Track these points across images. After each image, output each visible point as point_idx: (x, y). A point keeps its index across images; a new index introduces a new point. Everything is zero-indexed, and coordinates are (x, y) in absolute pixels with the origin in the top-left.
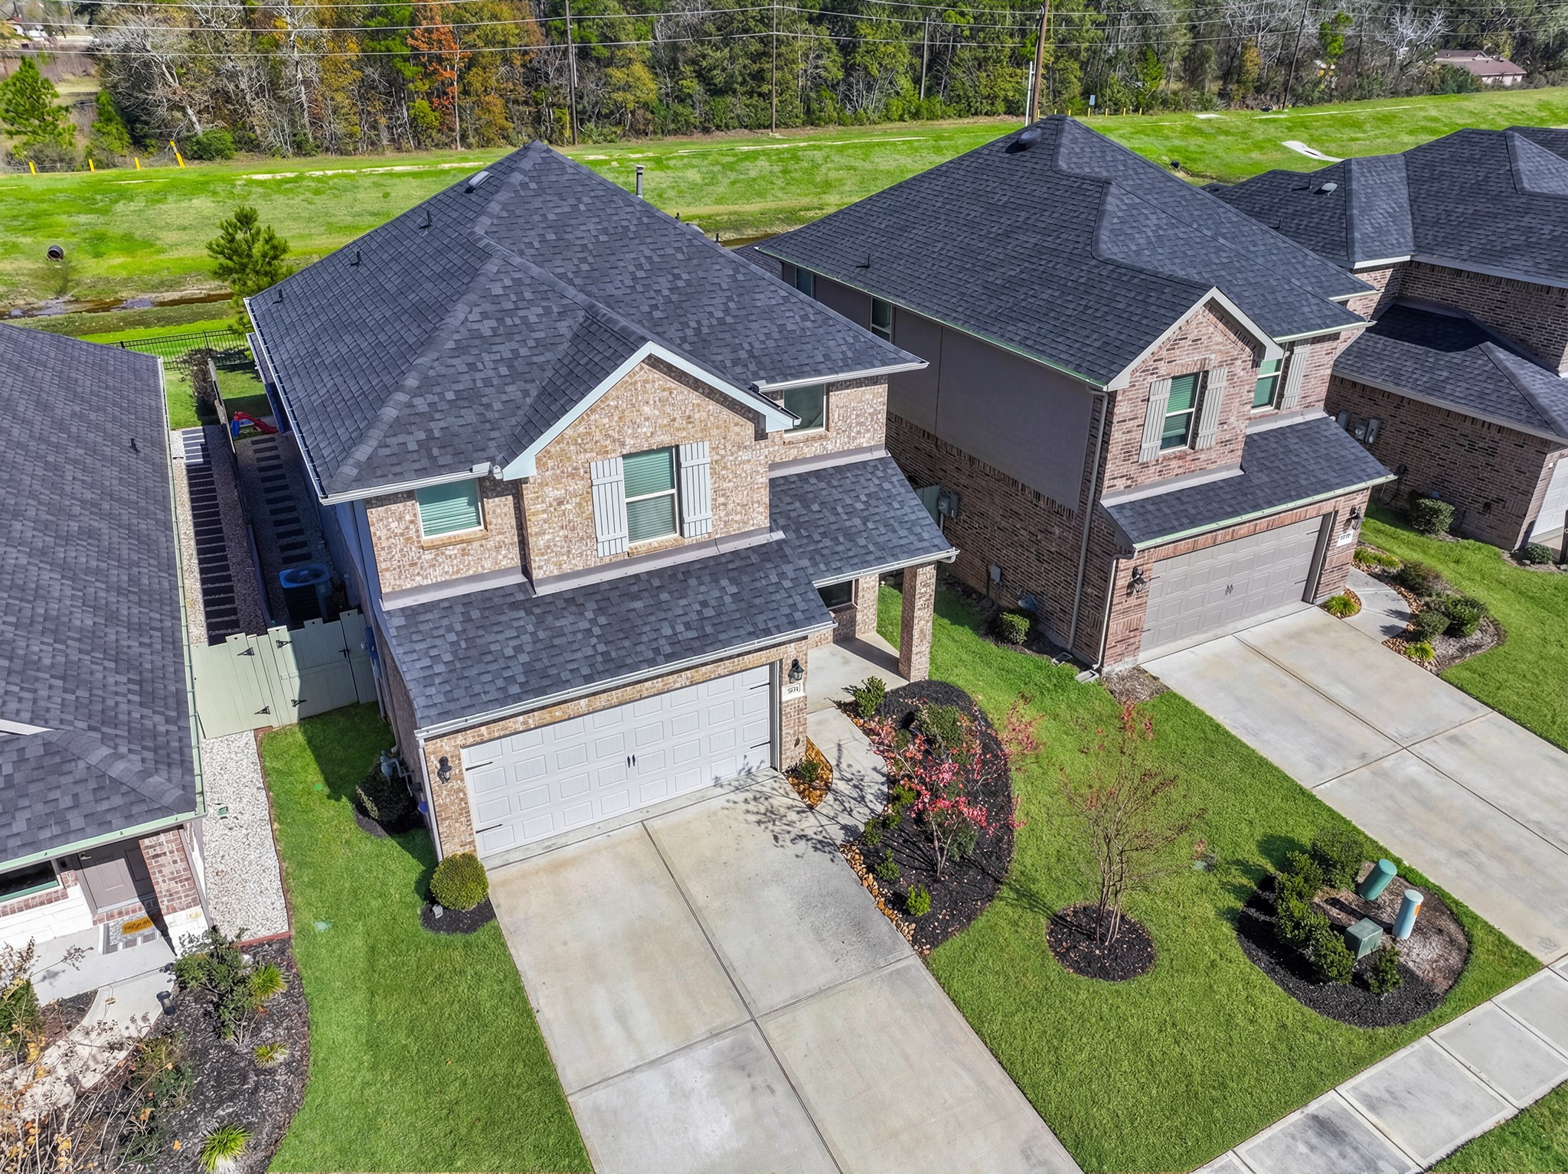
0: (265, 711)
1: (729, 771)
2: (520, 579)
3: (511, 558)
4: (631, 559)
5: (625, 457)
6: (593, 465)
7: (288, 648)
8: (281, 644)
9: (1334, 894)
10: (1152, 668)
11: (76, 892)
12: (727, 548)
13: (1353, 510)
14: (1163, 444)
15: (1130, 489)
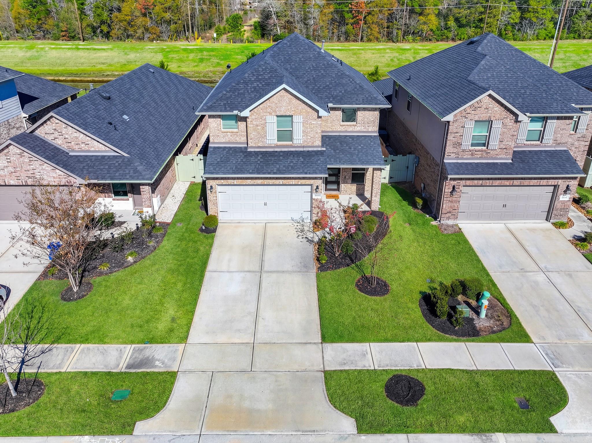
0: (194, 177)
1: (297, 217)
2: (246, 146)
3: (244, 139)
4: (277, 146)
5: (277, 116)
6: (267, 117)
7: (202, 161)
8: (201, 160)
9: (468, 300)
10: (460, 226)
11: (131, 199)
12: (305, 149)
13: (568, 186)
14: (473, 145)
15: (457, 158)
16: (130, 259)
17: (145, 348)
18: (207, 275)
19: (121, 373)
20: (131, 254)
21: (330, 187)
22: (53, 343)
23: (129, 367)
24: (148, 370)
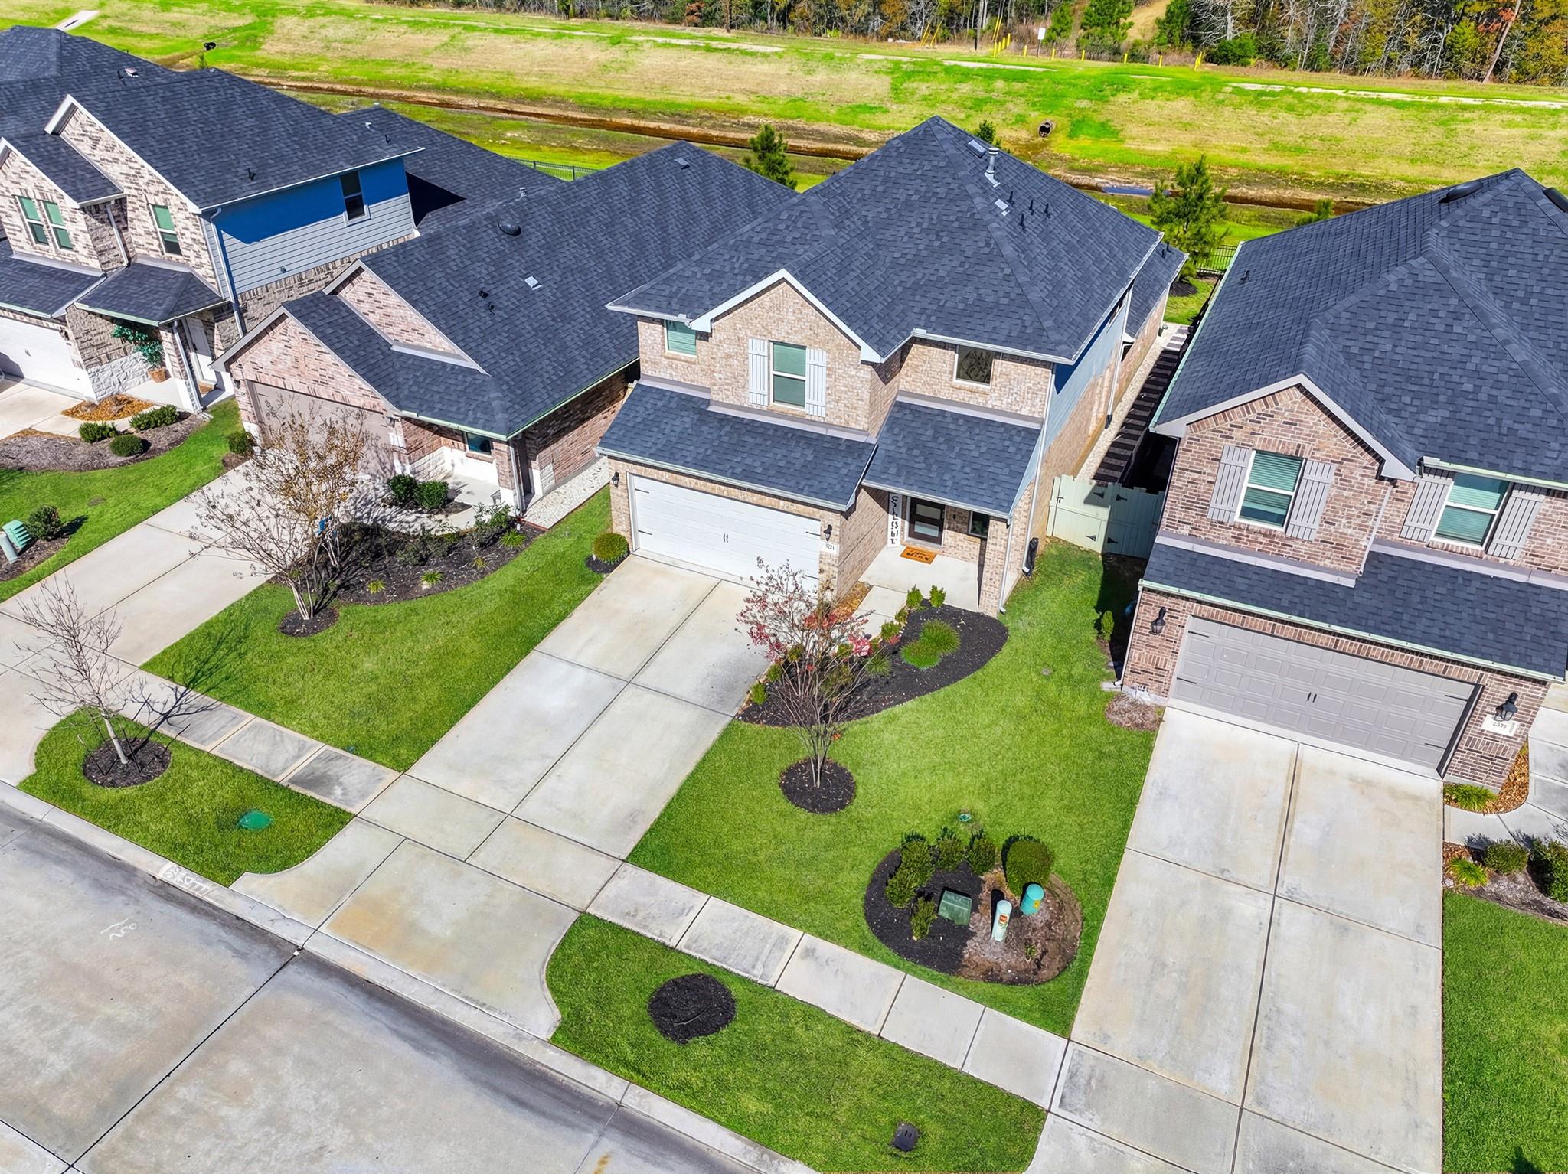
2: (707, 397)
4: (770, 413)
5: (773, 343)
6: (750, 339)
10: (1171, 715)
12: (831, 433)
13: (1513, 697)
14: (1246, 513)
15: (1193, 538)
16: (425, 586)
17: (341, 757)
18: (533, 655)
19: (278, 785)
20: (430, 578)
21: (919, 529)
22: (221, 699)
23: (294, 781)
24: (317, 797)
